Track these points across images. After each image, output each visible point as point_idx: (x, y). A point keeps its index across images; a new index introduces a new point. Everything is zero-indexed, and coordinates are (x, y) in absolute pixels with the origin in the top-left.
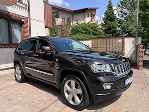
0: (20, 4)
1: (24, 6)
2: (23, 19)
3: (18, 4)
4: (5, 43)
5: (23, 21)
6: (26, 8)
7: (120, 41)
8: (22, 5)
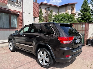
0: (17, 4)
1: (19, 5)
2: (19, 13)
3: (15, 4)
4: (7, 27)
5: (18, 14)
6: (20, 6)
7: (84, 26)
8: (18, 5)
